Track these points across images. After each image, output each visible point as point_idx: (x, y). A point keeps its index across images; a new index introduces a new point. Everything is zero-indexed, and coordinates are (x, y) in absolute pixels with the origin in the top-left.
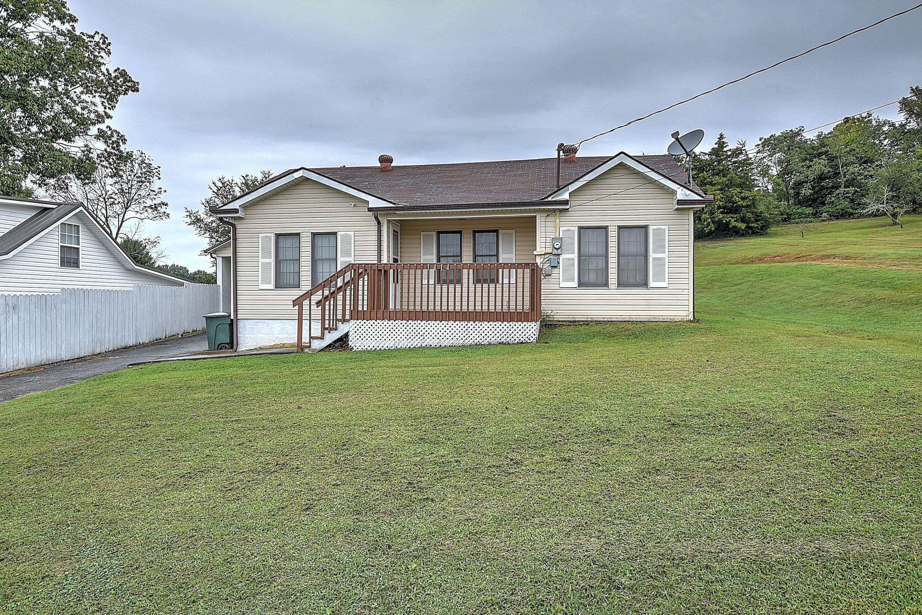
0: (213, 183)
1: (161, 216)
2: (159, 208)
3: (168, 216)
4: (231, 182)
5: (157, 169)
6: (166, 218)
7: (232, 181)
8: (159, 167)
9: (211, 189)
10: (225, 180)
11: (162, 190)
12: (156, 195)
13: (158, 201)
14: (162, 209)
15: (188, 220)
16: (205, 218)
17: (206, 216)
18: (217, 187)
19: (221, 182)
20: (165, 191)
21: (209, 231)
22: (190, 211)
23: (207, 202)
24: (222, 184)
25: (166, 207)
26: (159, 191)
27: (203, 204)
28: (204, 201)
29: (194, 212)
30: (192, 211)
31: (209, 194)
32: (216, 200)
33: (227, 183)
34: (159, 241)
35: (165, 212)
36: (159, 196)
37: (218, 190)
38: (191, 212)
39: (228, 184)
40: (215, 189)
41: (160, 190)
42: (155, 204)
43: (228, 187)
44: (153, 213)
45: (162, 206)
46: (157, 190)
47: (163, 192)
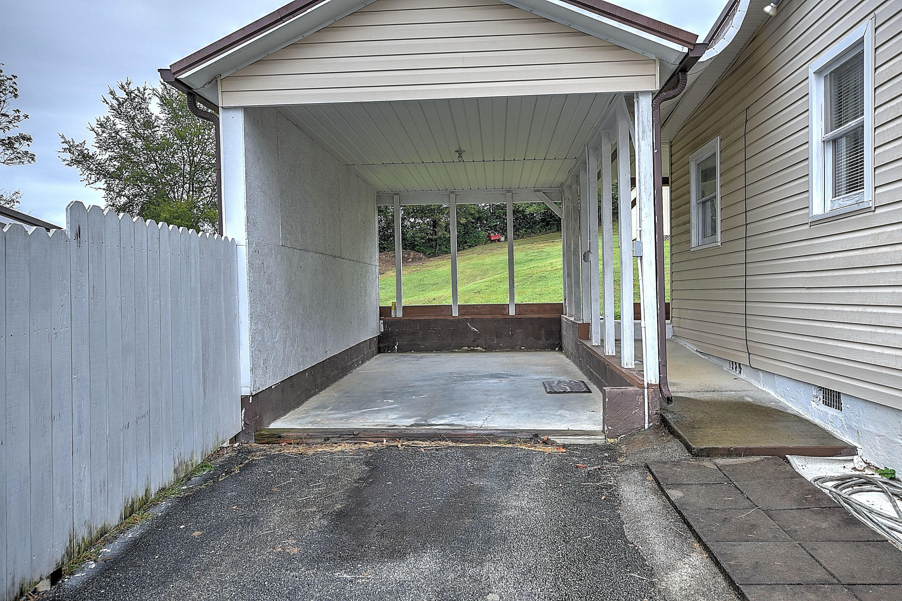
0: (111, 93)
1: (20, 158)
2: (17, 145)
3: (33, 159)
4: (142, 90)
5: (11, 79)
6: (29, 161)
7: (145, 90)
8: (15, 77)
9: (107, 103)
10: (132, 87)
11: (21, 114)
12: (10, 122)
13: (13, 133)
14: (23, 147)
15: (68, 156)
16: (98, 153)
17: (98, 151)
18: (117, 99)
19: (125, 91)
20: (27, 117)
21: (105, 176)
22: (71, 141)
23: (101, 125)
24: (127, 94)
25: (29, 143)
26: (16, 115)
27: (93, 130)
28: (94, 125)
29: (76, 144)
30: (73, 142)
31: (105, 112)
32: (117, 121)
33: (136, 92)
34: (17, 200)
35: (27, 152)
36: (14, 125)
37: (120, 104)
38: (71, 143)
39: (136, 95)
40: (115, 103)
41: (18, 114)
42: (9, 138)
43: (136, 100)
44: (7, 152)
45: (22, 142)
46: (12, 114)
47: (22, 118)
